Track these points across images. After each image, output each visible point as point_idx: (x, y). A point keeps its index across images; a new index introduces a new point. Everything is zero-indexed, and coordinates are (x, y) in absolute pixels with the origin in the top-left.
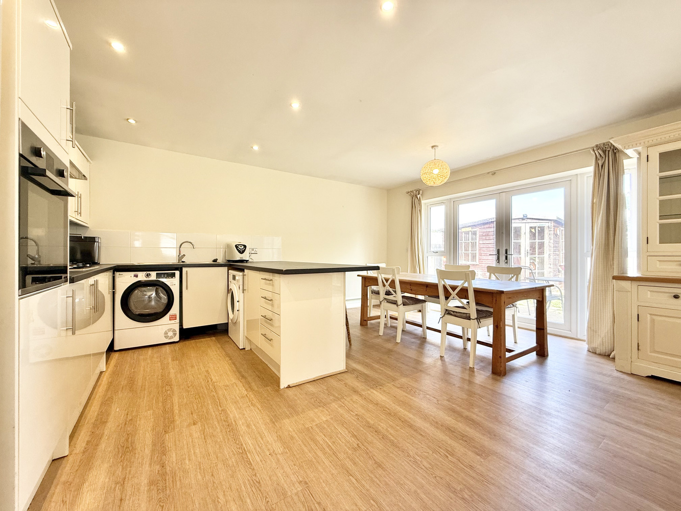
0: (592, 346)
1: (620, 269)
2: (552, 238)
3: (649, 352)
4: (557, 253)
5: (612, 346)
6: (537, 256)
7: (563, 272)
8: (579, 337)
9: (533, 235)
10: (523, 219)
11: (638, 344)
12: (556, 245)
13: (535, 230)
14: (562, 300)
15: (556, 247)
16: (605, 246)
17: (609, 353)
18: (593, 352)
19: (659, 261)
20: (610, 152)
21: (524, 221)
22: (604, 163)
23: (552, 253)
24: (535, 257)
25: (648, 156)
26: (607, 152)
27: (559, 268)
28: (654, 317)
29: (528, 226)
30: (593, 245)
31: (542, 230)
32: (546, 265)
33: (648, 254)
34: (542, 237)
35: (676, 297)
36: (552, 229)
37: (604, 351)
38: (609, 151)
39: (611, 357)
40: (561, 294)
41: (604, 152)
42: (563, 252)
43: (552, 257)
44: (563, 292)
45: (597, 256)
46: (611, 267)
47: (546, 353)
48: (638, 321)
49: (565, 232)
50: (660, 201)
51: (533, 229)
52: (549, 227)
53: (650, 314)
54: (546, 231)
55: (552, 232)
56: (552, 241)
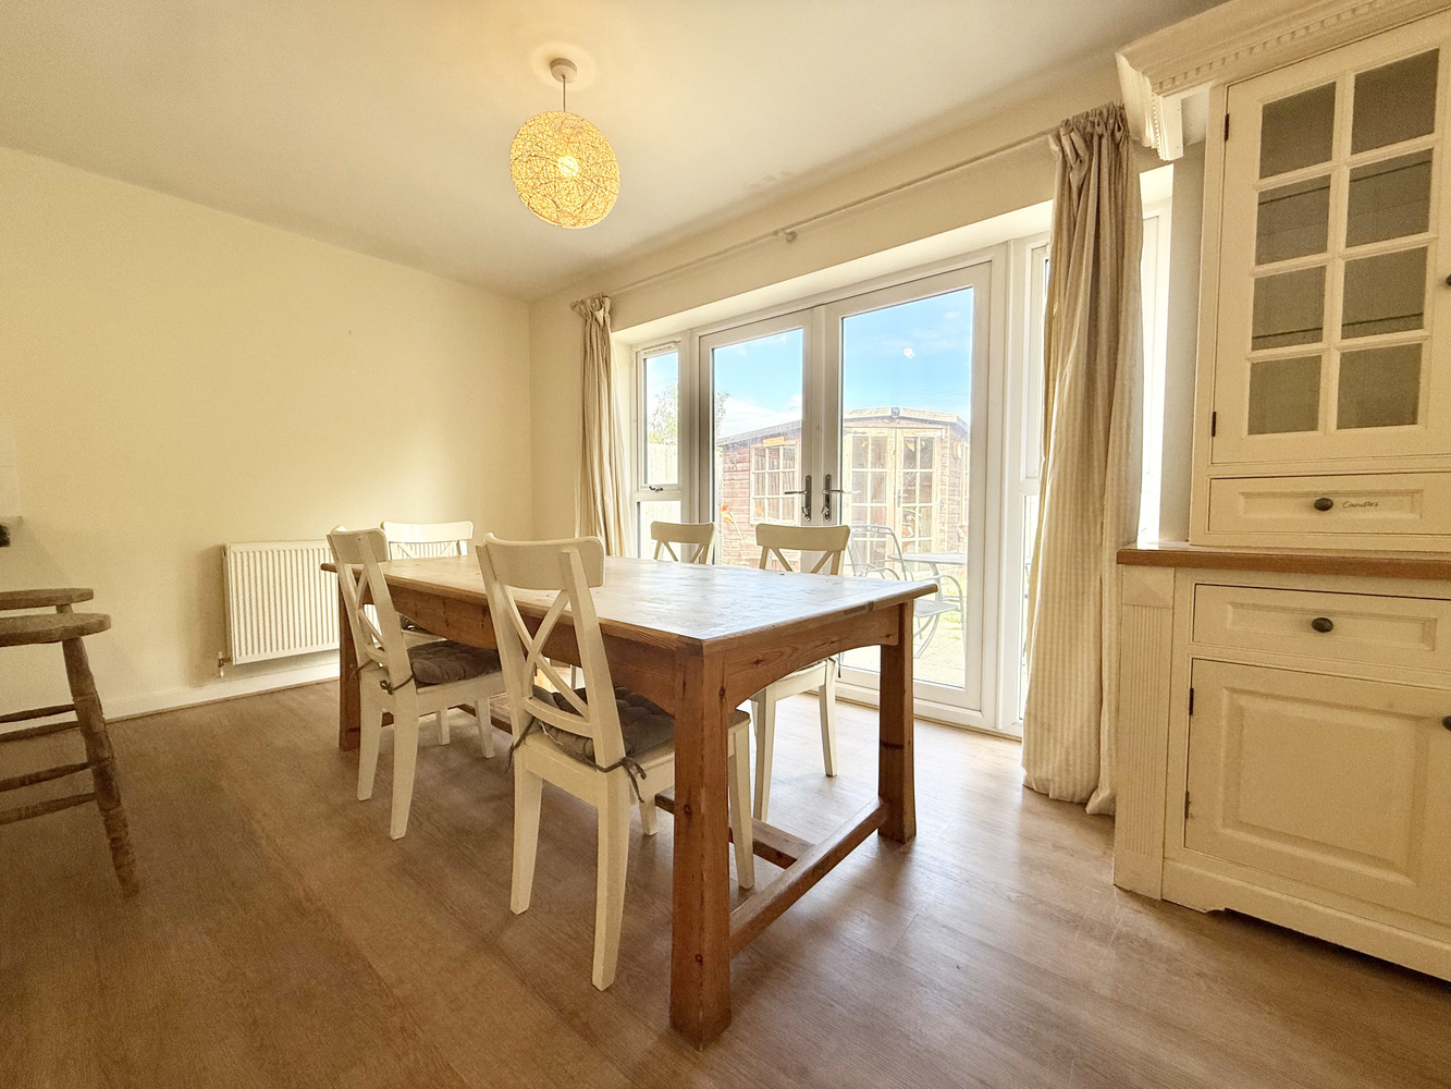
0: (1037, 775)
1: (1122, 527)
2: (948, 464)
3: (1219, 822)
4: (956, 498)
5: (1093, 773)
6: (918, 504)
7: (966, 540)
8: (1001, 728)
9: (910, 457)
10: (891, 419)
11: (1187, 794)
12: (956, 481)
13: (915, 446)
14: (961, 610)
15: (954, 485)
16: (1081, 452)
17: (1084, 795)
18: (1037, 791)
19: (1247, 495)
20: (1104, 141)
21: (894, 425)
22: (1085, 180)
23: (947, 497)
24: (914, 508)
25: (1227, 117)
26: (1096, 139)
27: (960, 530)
28: (1243, 701)
29: (901, 435)
30: (1046, 453)
31: (927, 448)
32: (936, 526)
33: (1216, 472)
34: (928, 463)
35: (1322, 626)
36: (948, 446)
37: (1071, 792)
38: (1101, 137)
39: (1089, 808)
40: (960, 592)
41: (1088, 142)
42: (968, 497)
43: (946, 506)
44: (964, 584)
45: (1058, 485)
46: (1095, 523)
47: (907, 831)
48: (1191, 713)
49: (972, 451)
50: (1260, 283)
51: (911, 442)
52: (942, 440)
53: (1233, 690)
54: (937, 449)
55: (948, 451)
56: (947, 471)
